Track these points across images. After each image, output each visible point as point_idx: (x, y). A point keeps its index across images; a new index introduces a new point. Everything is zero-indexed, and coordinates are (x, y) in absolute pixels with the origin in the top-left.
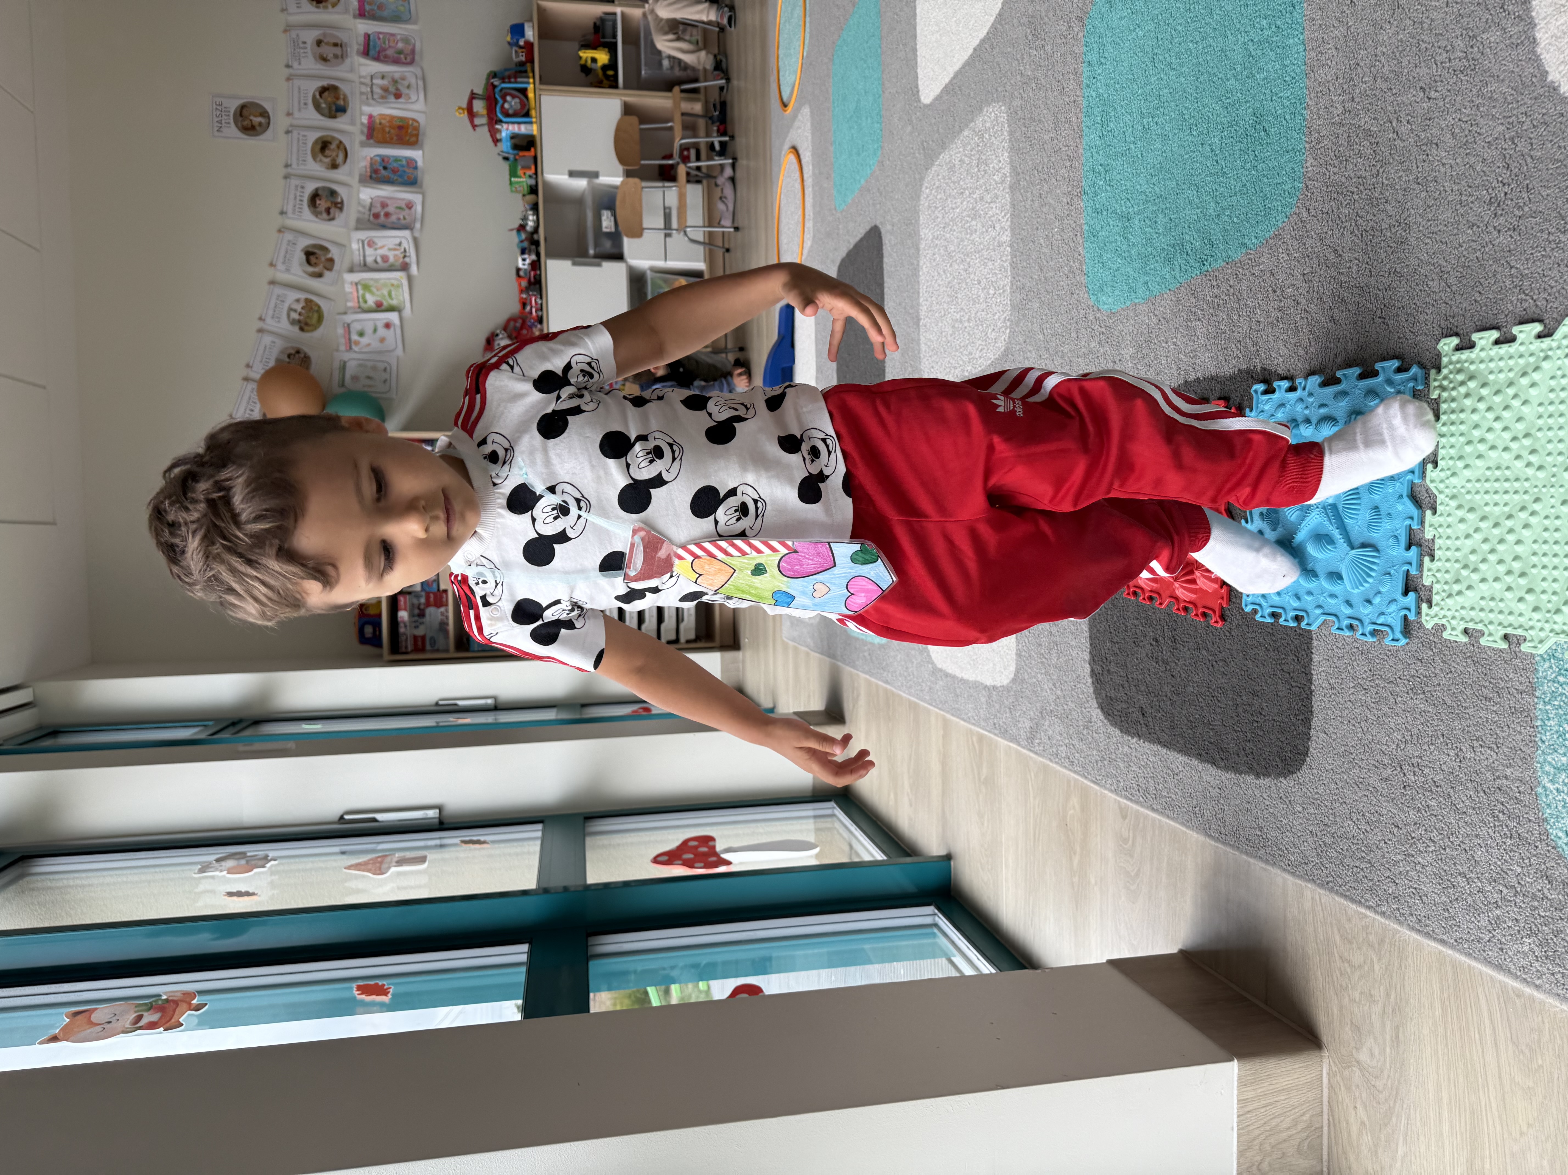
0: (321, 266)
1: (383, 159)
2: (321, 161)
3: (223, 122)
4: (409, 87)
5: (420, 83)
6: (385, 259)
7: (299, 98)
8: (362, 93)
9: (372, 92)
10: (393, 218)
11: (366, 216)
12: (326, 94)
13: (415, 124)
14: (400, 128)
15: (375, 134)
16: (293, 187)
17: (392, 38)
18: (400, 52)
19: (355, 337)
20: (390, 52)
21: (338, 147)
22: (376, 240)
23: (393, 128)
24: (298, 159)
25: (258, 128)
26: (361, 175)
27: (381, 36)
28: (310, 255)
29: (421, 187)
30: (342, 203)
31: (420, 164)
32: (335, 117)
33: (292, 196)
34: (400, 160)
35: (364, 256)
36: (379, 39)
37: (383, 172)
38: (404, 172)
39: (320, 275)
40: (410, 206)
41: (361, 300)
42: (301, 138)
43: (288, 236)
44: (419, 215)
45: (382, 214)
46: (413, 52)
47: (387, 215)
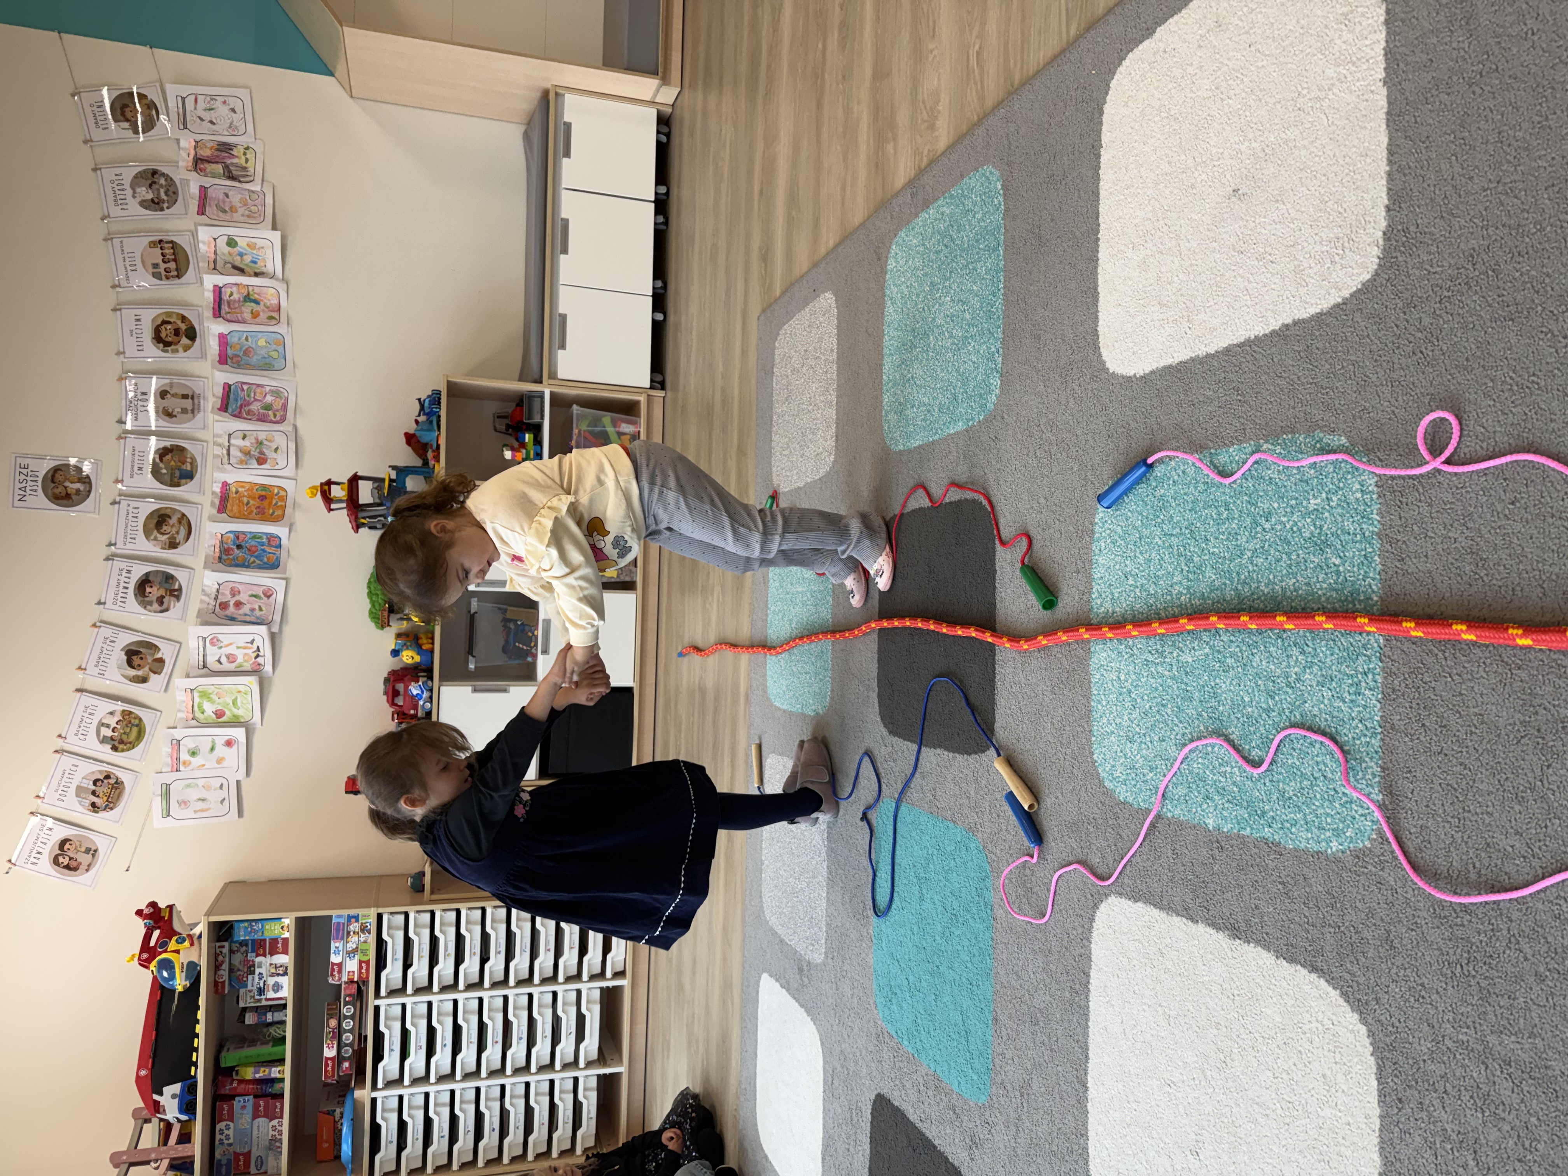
0: (147, 669)
1: (237, 535)
2: (156, 539)
3: (28, 488)
4: (276, 450)
5: (292, 446)
6: (231, 658)
7: (133, 461)
8: (215, 456)
9: (228, 454)
10: (246, 609)
11: (211, 607)
12: (169, 457)
13: (282, 493)
14: (262, 498)
15: (229, 506)
16: (116, 572)
17: (259, 390)
18: (268, 407)
19: (184, 756)
20: (255, 407)
21: (180, 521)
22: (220, 637)
23: (254, 499)
24: (125, 537)
25: (74, 497)
26: (206, 557)
27: (245, 387)
28: (133, 655)
29: (285, 573)
30: (180, 589)
31: (284, 542)
32: (178, 485)
33: (113, 583)
34: (260, 537)
35: (205, 656)
36: (243, 390)
37: (237, 551)
38: (264, 551)
39: (144, 680)
40: (268, 594)
41: (196, 709)
42: (130, 508)
43: (106, 631)
44: (279, 607)
45: (232, 603)
46: (285, 406)
47: (238, 604)
